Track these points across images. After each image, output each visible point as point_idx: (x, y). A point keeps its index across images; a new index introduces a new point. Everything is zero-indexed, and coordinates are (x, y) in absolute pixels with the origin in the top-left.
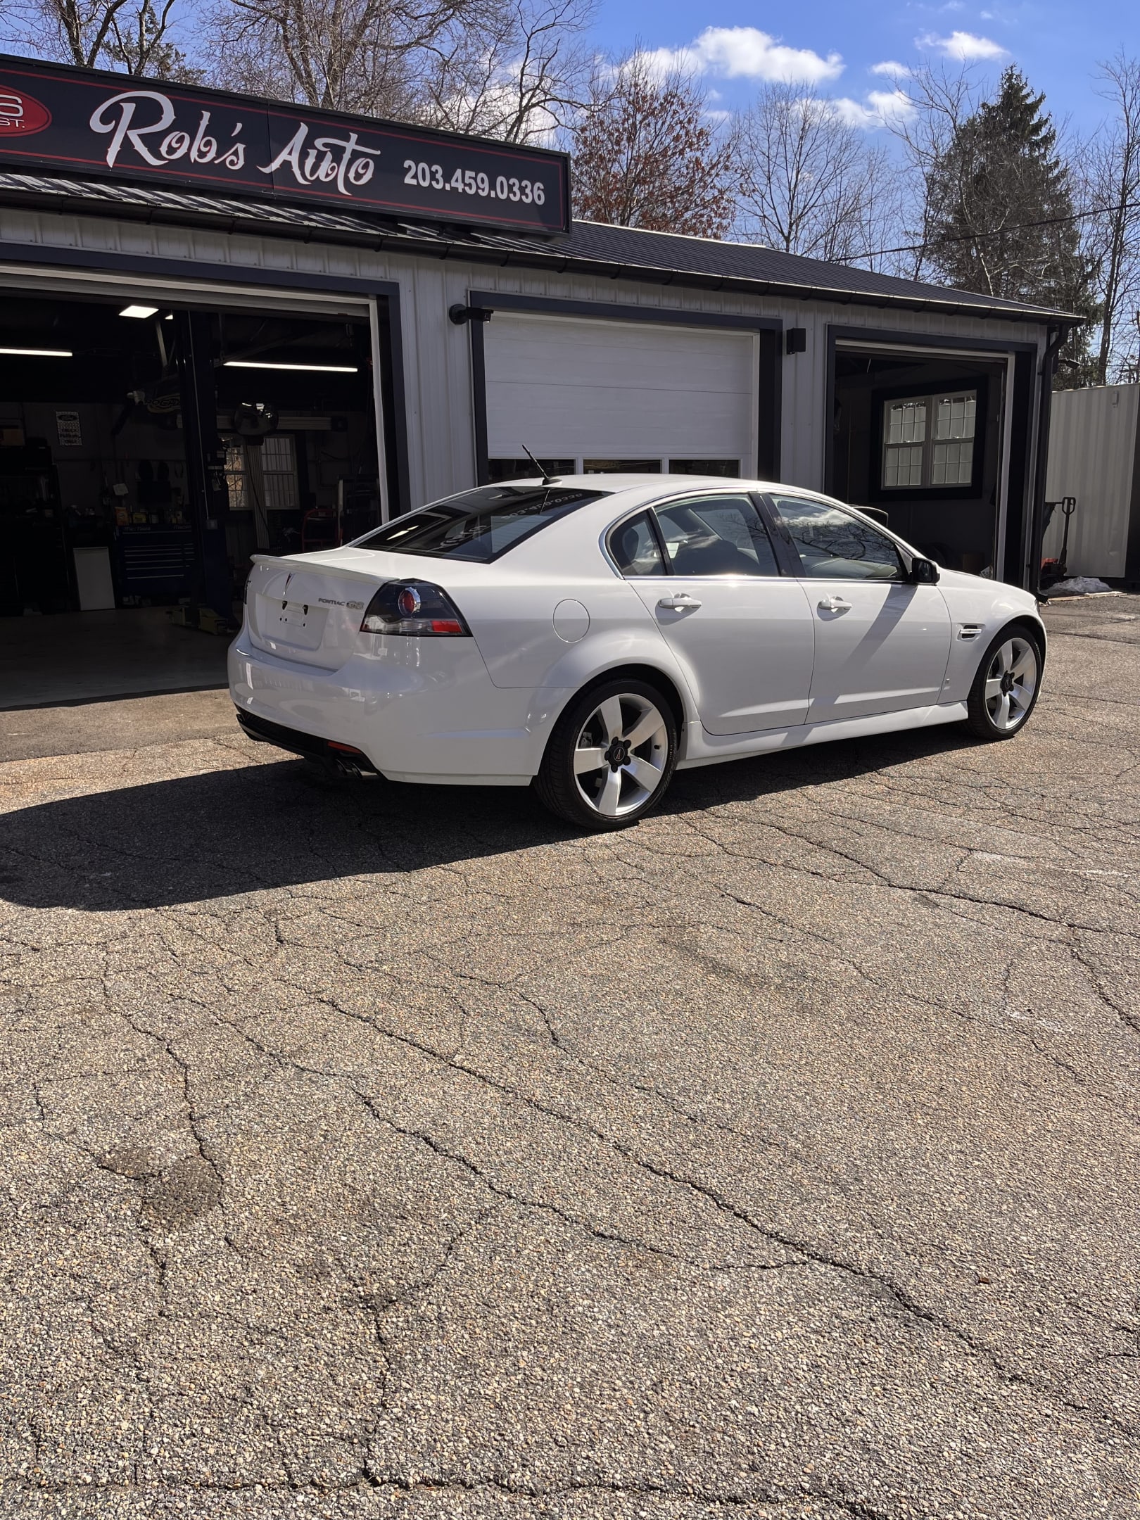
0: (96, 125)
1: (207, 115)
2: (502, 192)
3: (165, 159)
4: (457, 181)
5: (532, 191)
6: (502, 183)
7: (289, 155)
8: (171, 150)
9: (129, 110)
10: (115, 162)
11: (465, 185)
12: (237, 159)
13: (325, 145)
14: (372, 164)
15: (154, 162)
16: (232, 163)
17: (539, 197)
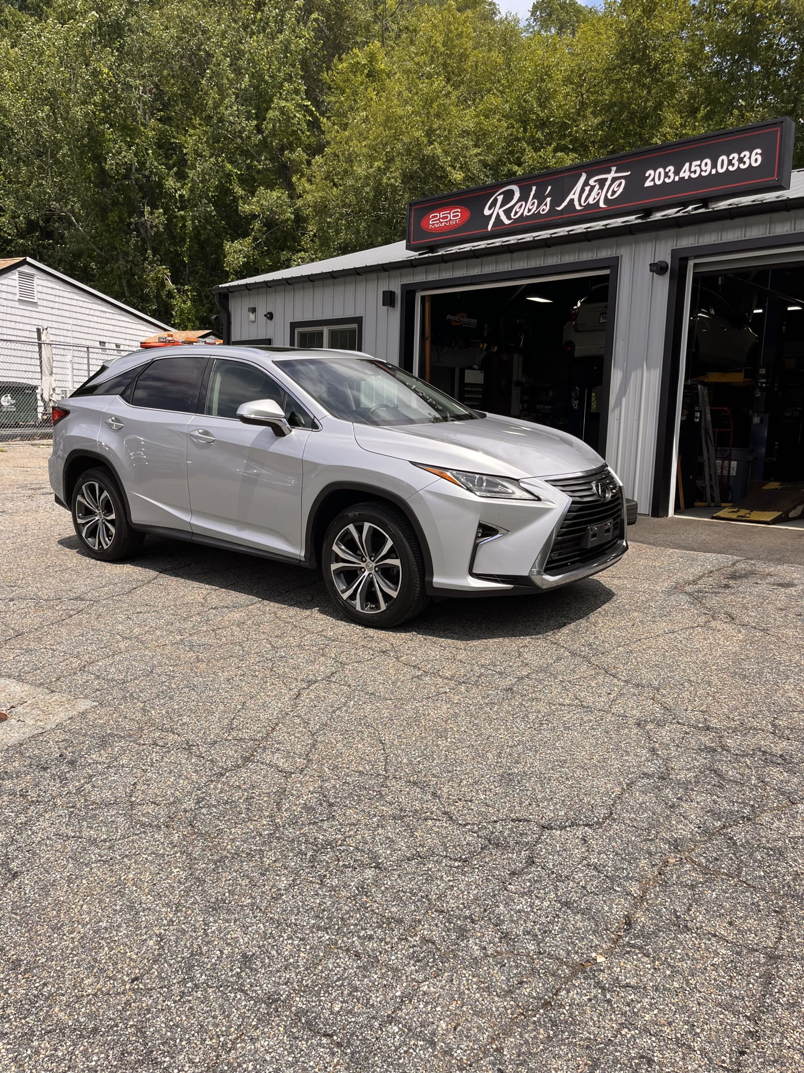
0: (487, 212)
1: (534, 188)
2: (722, 167)
3: (512, 219)
4: (685, 172)
5: (750, 158)
6: (723, 161)
7: (574, 195)
8: (516, 213)
9: (500, 198)
10: (492, 227)
11: (691, 172)
12: (545, 208)
13: (595, 181)
14: (623, 182)
15: (507, 222)
16: (543, 210)
17: (756, 160)
